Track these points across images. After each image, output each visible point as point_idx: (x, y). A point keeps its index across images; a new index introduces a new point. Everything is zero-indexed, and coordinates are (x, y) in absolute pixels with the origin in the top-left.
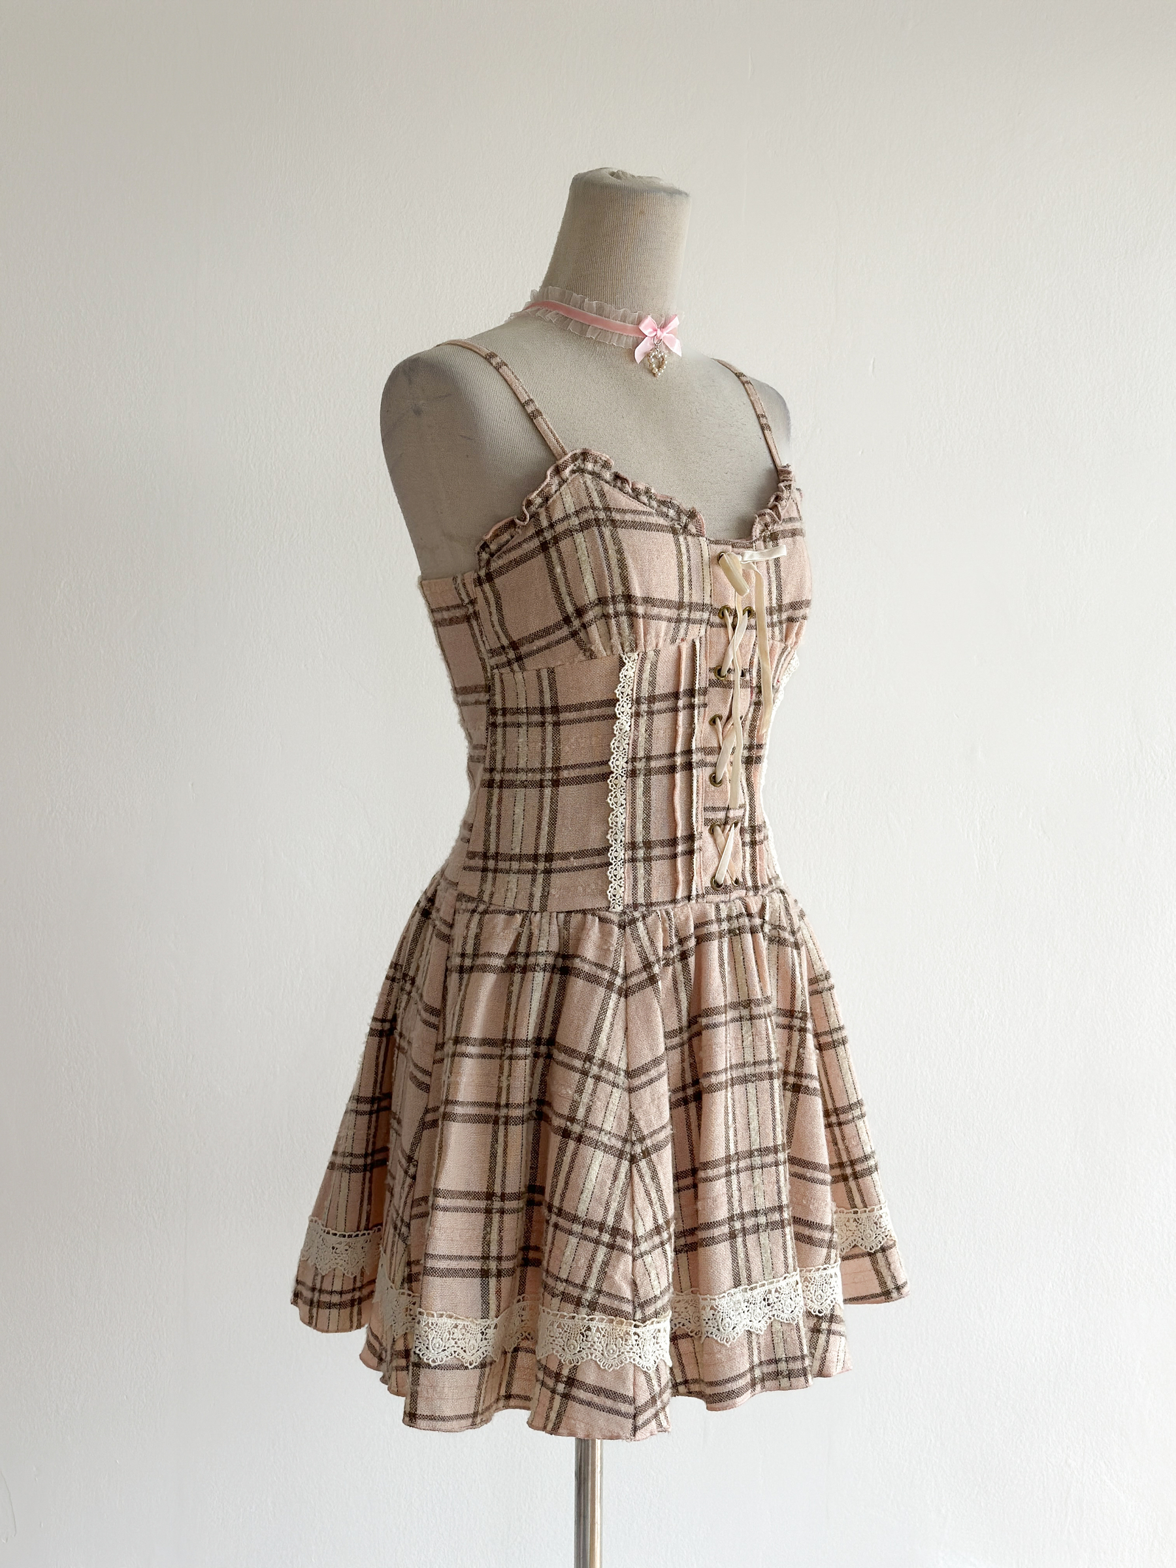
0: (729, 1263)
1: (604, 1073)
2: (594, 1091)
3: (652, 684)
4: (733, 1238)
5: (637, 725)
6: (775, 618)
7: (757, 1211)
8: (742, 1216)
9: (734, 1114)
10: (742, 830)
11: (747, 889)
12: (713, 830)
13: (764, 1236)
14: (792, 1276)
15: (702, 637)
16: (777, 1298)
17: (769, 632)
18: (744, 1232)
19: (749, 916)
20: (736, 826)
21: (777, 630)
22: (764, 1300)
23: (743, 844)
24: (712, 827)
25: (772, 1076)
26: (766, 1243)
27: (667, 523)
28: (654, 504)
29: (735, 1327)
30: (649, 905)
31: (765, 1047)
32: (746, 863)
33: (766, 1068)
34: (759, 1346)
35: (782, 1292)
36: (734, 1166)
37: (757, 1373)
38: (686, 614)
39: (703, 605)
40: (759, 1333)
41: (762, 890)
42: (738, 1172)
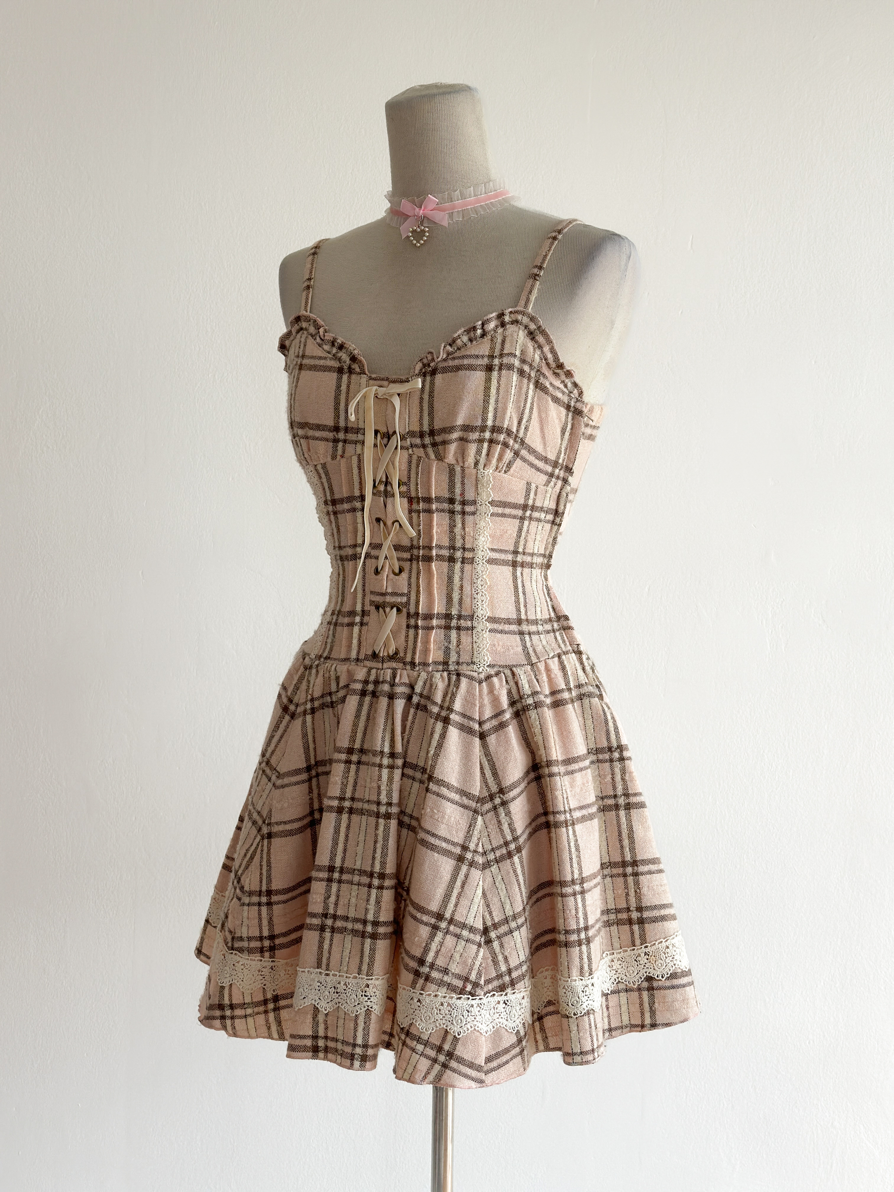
0: (315, 948)
1: (267, 769)
3: (330, 488)
4: (323, 931)
5: (331, 522)
6: (427, 440)
7: (348, 918)
8: (335, 917)
9: (347, 836)
10: (409, 615)
11: (405, 663)
12: (379, 610)
13: (349, 938)
14: (362, 978)
15: (360, 454)
16: (345, 990)
17: (420, 452)
18: (333, 930)
19: (392, 685)
20: (399, 610)
21: (430, 450)
22: (335, 988)
23: (408, 626)
24: (377, 608)
25: (378, 815)
26: (348, 945)
27: (336, 364)
28: (334, 350)
29: (305, 998)
30: (327, 658)
31: (376, 790)
32: (409, 642)
33: (374, 808)
34: (326, 1022)
35: (349, 987)
36: (336, 875)
37: (321, 1043)
38: (341, 435)
39: (358, 429)
40: (324, 1011)
41: (421, 667)
42: (340, 881)
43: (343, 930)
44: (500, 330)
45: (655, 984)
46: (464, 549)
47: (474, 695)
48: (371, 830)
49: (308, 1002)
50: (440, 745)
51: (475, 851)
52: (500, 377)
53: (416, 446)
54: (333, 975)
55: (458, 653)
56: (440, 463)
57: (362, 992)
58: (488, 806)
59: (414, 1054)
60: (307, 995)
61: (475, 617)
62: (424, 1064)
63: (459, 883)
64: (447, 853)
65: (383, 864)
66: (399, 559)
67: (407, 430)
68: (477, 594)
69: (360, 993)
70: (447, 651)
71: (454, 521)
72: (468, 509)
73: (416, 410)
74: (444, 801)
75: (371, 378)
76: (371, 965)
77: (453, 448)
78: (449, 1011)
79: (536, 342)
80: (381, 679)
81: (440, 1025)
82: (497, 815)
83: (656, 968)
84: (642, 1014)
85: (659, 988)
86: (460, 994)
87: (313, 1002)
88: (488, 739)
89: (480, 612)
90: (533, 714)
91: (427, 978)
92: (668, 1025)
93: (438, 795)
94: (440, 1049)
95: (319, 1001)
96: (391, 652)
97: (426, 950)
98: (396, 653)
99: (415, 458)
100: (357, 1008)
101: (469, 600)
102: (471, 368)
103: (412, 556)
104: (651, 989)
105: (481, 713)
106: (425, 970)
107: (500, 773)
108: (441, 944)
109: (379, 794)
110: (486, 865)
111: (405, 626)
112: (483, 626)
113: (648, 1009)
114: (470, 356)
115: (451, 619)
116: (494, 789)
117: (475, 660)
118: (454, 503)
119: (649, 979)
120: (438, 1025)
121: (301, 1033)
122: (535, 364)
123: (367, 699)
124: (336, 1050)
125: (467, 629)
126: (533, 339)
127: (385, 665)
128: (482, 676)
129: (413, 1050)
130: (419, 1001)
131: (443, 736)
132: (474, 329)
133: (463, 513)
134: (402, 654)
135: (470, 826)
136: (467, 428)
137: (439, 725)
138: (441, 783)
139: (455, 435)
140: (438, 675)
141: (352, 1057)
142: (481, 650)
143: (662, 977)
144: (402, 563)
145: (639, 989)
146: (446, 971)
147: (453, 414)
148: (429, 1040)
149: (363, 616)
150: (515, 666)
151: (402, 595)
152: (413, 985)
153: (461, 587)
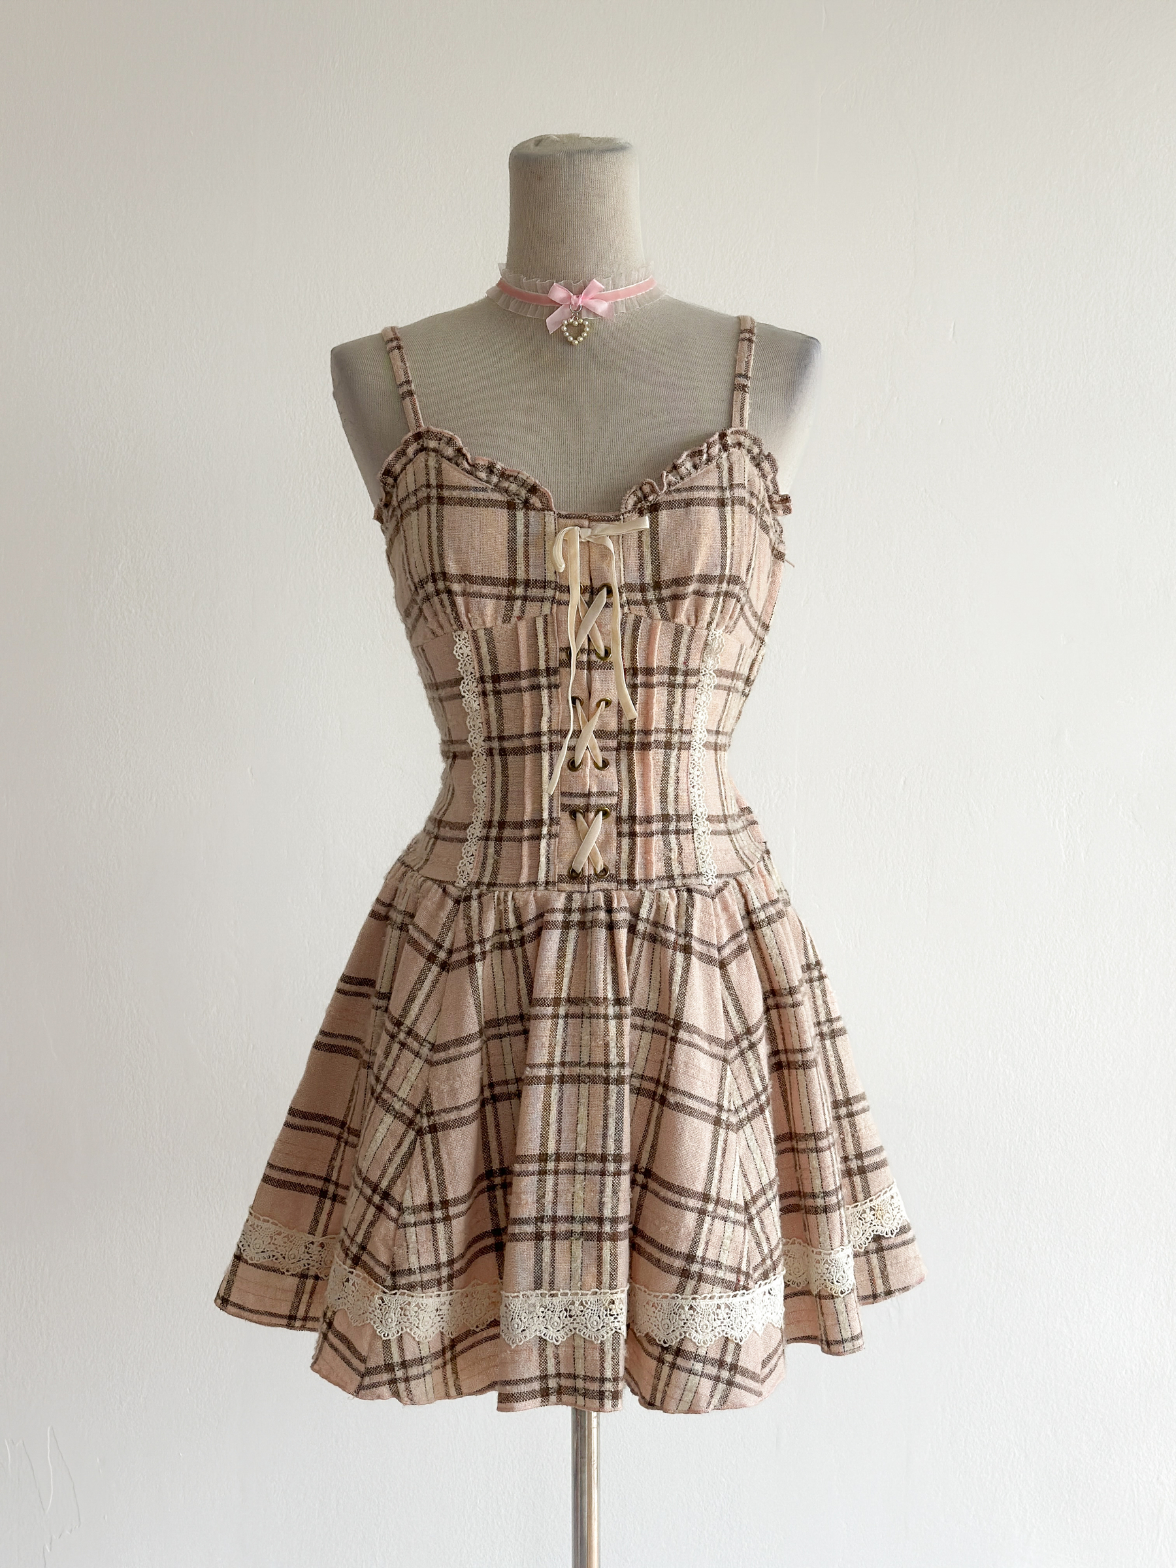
0: (531, 1263)
1: (410, 1041)
2: (398, 1056)
3: (494, 661)
4: (539, 1240)
5: (486, 705)
6: (650, 595)
7: (573, 1218)
8: (554, 1219)
9: (560, 1113)
10: (619, 820)
11: (619, 882)
12: (575, 817)
13: (577, 1245)
14: (605, 1293)
15: (546, 615)
16: (582, 1311)
17: (641, 610)
18: (554, 1236)
19: (610, 910)
20: (606, 814)
21: (654, 608)
22: (566, 1310)
23: (620, 834)
24: (573, 814)
25: (607, 1081)
26: (578, 1252)
27: (503, 498)
28: (495, 479)
29: (524, 1330)
30: (492, 885)
31: (603, 1049)
32: (623, 854)
33: (601, 1071)
34: (557, 1357)
35: (588, 1306)
36: (551, 1166)
37: (552, 1383)
38: (519, 591)
39: (545, 582)
40: (555, 1342)
41: (642, 885)
42: (556, 1172)
43: (570, 1234)
44: (724, 455)
45: (885, 1243)
46: (681, 730)
47: (710, 914)
48: (598, 1101)
49: (530, 1335)
50: (685, 982)
51: (729, 1110)
52: (733, 513)
53: (636, 603)
54: (562, 1295)
55: (681, 863)
56: (666, 623)
57: (606, 1311)
58: (735, 1051)
59: (692, 1376)
60: (527, 1325)
61: (694, 816)
62: (706, 1385)
63: (719, 1153)
64: (703, 1116)
65: (618, 1143)
66: (602, 749)
67: (623, 583)
68: (693, 787)
69: (603, 1312)
70: (668, 862)
71: (673, 696)
72: (692, 680)
73: (633, 558)
74: (697, 1052)
75: (560, 516)
76: (613, 1275)
77: (687, 604)
78: (727, 1314)
79: (761, 469)
80: (590, 905)
81: (719, 1334)
82: (745, 1060)
83: (884, 1225)
84: (873, 1281)
85: (890, 1248)
86: (736, 1291)
87: (538, 1333)
88: (728, 968)
89: (698, 811)
90: (766, 930)
91: (701, 1277)
92: (905, 1289)
93: (690, 1044)
94: (721, 1364)
95: (545, 1331)
96: (599, 870)
97: (695, 1243)
98: (605, 870)
99: (631, 618)
100: (603, 1332)
101: (685, 795)
102: (703, 502)
103: (619, 744)
104: (880, 1250)
105: (719, 937)
106: (695, 1268)
107: (744, 1008)
108: (710, 1231)
109: (607, 1053)
110: (741, 1125)
111: (615, 835)
112: (702, 827)
113: (880, 1275)
114: (700, 488)
115: (669, 821)
116: (740, 1030)
117: (702, 870)
118: (676, 674)
119: (878, 1238)
120: (717, 1334)
121: (526, 1376)
122: (761, 497)
123: (573, 933)
124: (576, 1390)
125: (687, 832)
126: (758, 465)
127: (593, 887)
128: (713, 890)
129: (690, 1372)
130: (691, 1308)
131: (687, 969)
132: (700, 453)
133: (685, 686)
134: (612, 871)
135: (722, 1079)
136: (705, 579)
137: (680, 957)
138: (692, 1029)
139: (691, 588)
140: (666, 893)
141: (601, 1395)
142: (705, 857)
143: (892, 1234)
144: (606, 754)
145: (867, 1252)
146: (717, 1265)
147: (690, 559)
148: (708, 1355)
149: (550, 826)
150: (737, 874)
151: (612, 794)
152: (680, 1289)
153: (677, 780)
